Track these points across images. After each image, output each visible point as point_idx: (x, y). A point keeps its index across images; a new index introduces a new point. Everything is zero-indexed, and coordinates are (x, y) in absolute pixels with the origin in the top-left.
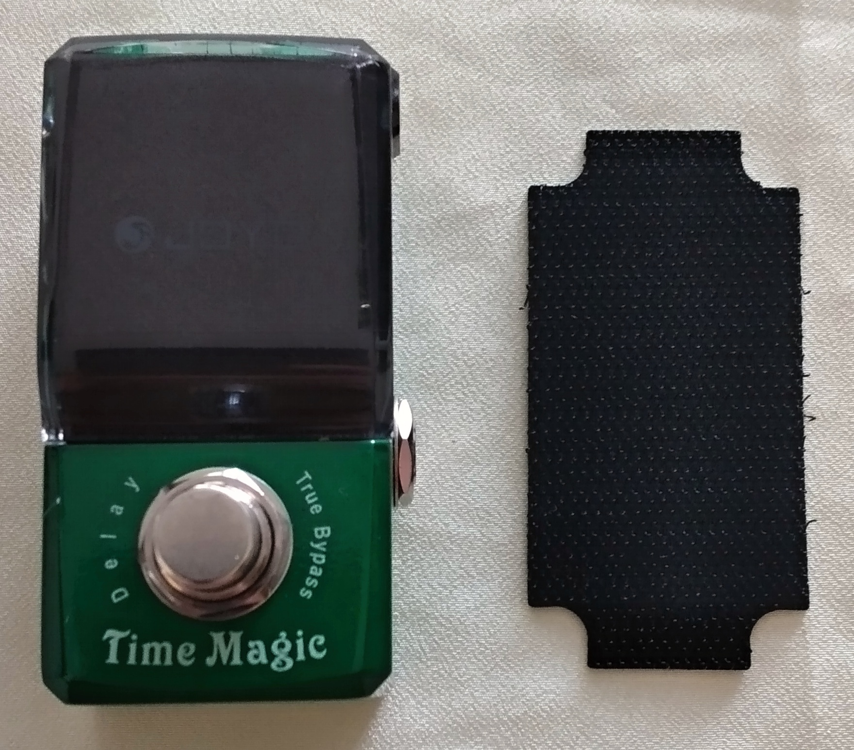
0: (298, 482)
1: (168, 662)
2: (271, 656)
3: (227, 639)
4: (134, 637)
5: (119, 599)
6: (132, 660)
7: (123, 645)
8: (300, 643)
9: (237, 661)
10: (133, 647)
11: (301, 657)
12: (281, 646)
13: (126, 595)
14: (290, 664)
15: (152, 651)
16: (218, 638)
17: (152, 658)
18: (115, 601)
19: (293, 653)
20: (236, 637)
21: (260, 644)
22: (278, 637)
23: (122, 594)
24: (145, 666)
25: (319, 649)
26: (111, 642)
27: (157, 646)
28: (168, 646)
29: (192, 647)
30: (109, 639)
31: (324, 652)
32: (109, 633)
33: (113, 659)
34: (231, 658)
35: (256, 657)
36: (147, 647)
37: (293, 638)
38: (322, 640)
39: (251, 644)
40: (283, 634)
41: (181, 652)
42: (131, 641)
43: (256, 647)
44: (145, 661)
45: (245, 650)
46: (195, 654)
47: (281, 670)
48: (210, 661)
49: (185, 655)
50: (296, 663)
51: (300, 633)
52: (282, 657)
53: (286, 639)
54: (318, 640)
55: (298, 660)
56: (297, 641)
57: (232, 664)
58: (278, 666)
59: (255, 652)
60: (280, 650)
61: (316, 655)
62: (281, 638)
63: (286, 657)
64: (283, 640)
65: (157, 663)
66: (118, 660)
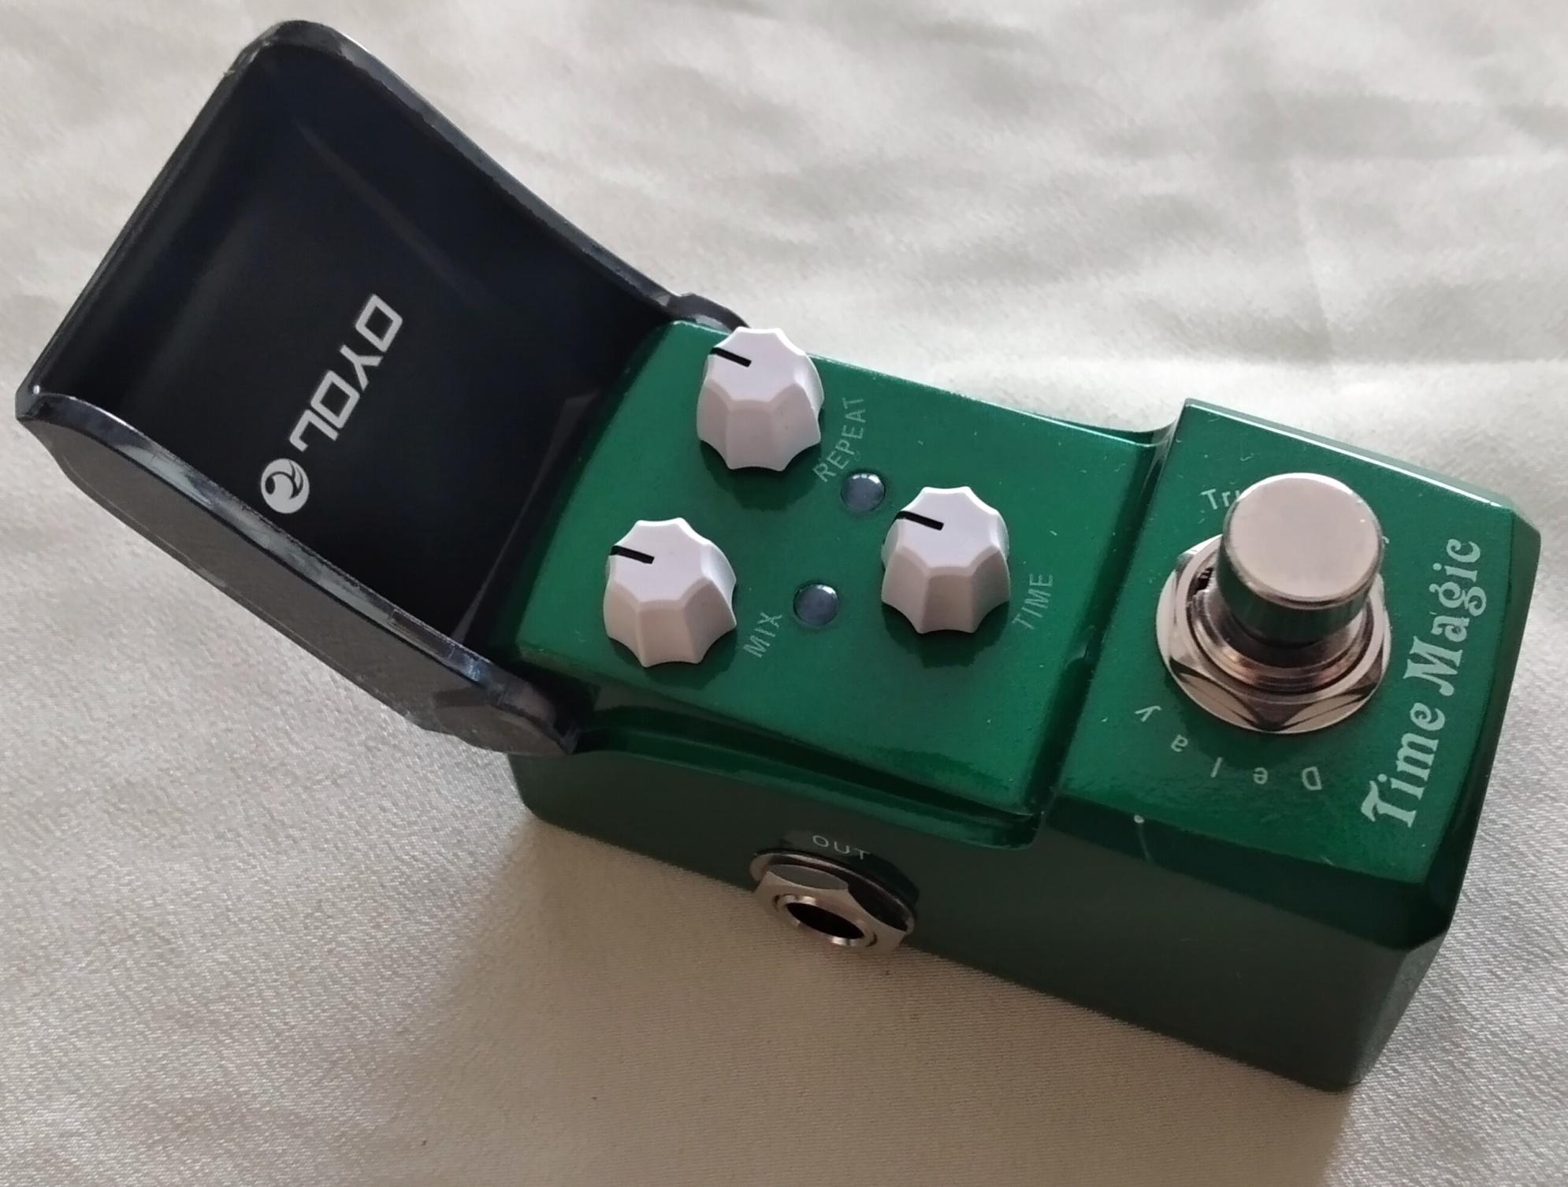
0: (1215, 507)
1: (1433, 744)
2: (1460, 612)
3: (1418, 659)
4: (1382, 778)
5: (1318, 781)
6: (1418, 792)
7: (1387, 794)
8: (1450, 570)
9: (1456, 657)
10: (1396, 784)
11: (1472, 575)
12: (1449, 594)
13: (1314, 769)
14: (1477, 591)
15: (1409, 760)
16: (1413, 670)
17: (1423, 765)
18: (1319, 787)
19: (1465, 584)
20: (1419, 647)
21: (1439, 619)
22: (1436, 594)
23: (1311, 776)
24: (1430, 776)
25: (1466, 550)
26: (1381, 812)
27: (1404, 752)
28: (1408, 738)
29: (1418, 707)
30: (1375, 810)
31: (1473, 544)
32: (1366, 809)
33: (1408, 817)
34: (1450, 663)
35: (1455, 630)
36: (1402, 766)
37: (1442, 578)
38: (1454, 543)
39: (1436, 631)
40: (1433, 587)
41: (1422, 723)
42: (1389, 782)
43: (1443, 626)
44: (1424, 774)
45: (1442, 641)
46: (1432, 709)
47: (1484, 605)
48: (1447, 690)
49: (1428, 719)
50: (1481, 583)
51: (1437, 567)
52: (1466, 598)
53: (1440, 586)
54: (1453, 548)
55: (1474, 579)
56: (1448, 573)
57: (1458, 663)
58: (1478, 607)
59: (1449, 629)
60: (1455, 597)
61: (1474, 556)
62: (1437, 592)
63: (1467, 593)
64: (1441, 590)
65: (1429, 759)
66: (1410, 810)
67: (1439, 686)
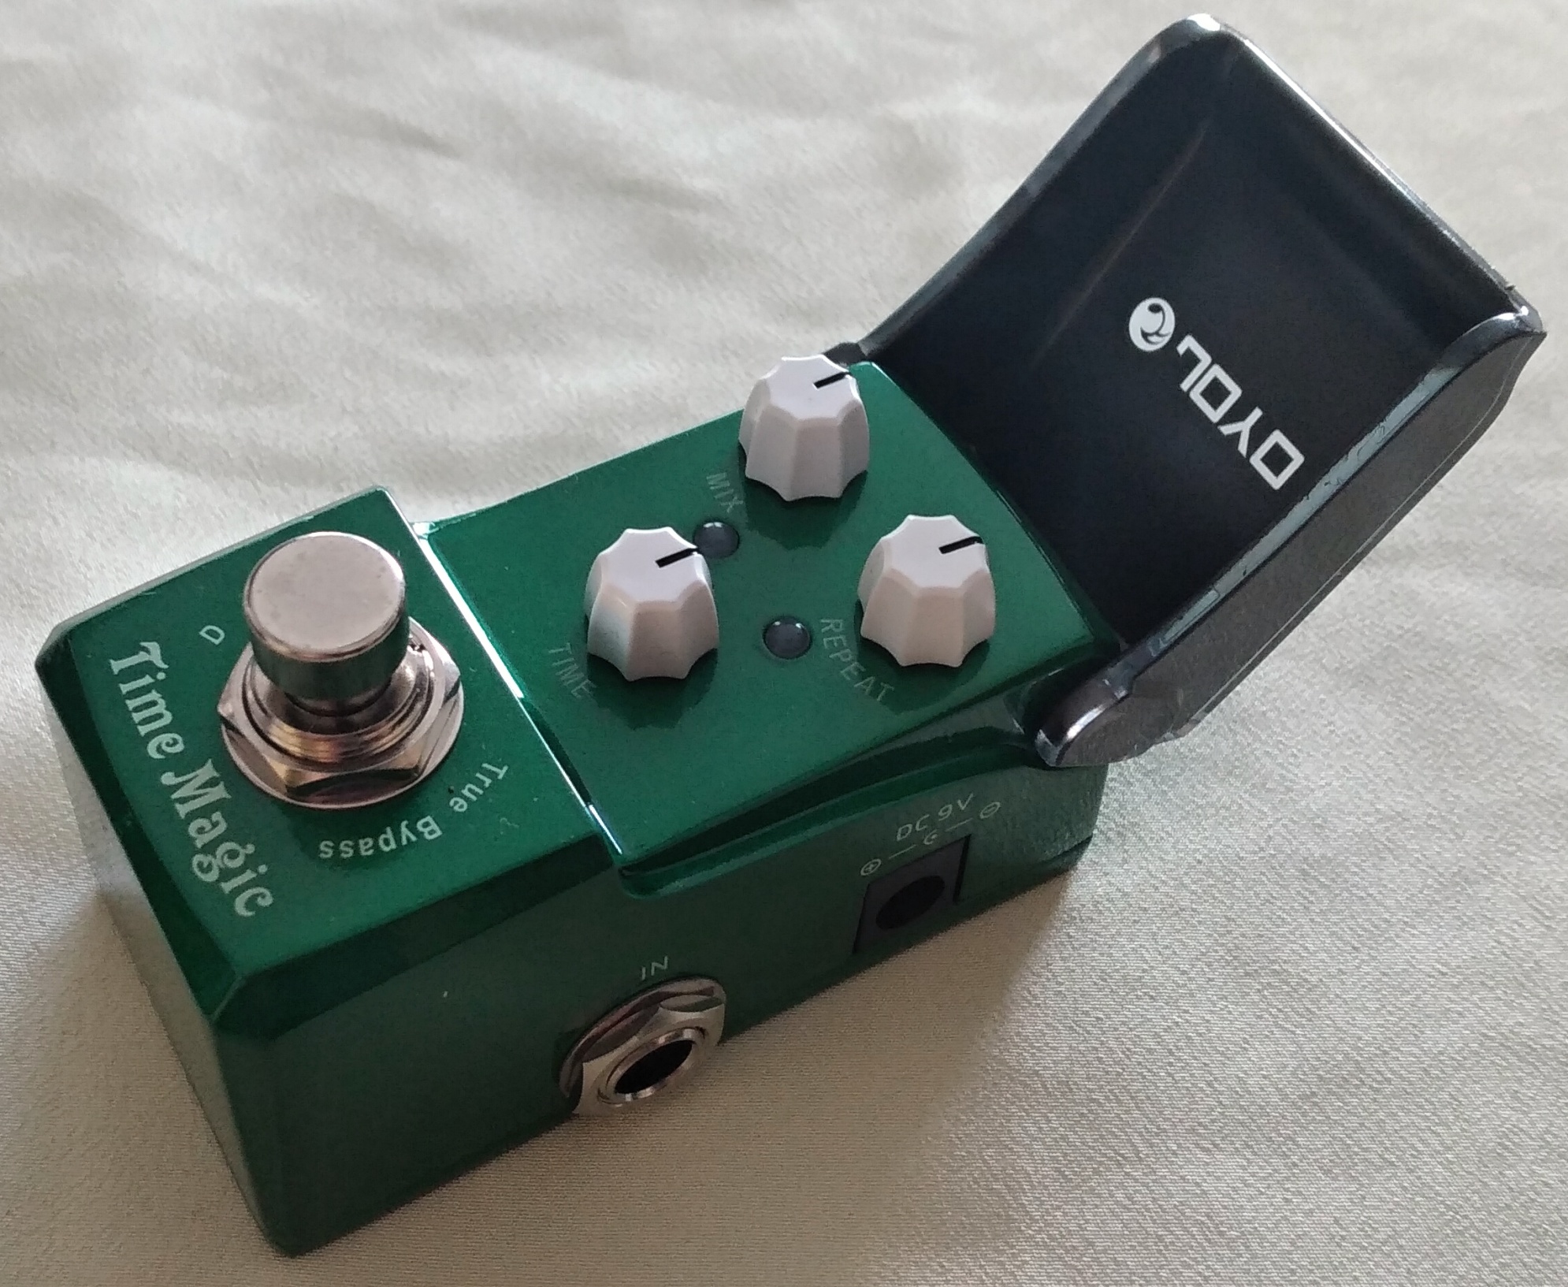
0: (485, 765)
1: (143, 730)
2: (210, 848)
3: (211, 783)
4: (161, 676)
5: (208, 637)
6: (125, 688)
7: (148, 668)
8: (249, 875)
9: (183, 810)
10: (147, 680)
11: (227, 887)
12: (233, 855)
13: (217, 642)
14: (211, 877)
15: (154, 703)
16: (207, 771)
17: (137, 709)
18: (203, 633)
19: (226, 874)
20: (219, 792)
21: (222, 827)
22: (243, 845)
23: (215, 635)
24: (126, 706)
25: (251, 904)
26: (139, 652)
27: (161, 707)
28: (168, 718)
29: (179, 748)
30: (147, 650)
31: (250, 914)
32: (154, 647)
33: (117, 666)
34: (183, 800)
35: (201, 830)
36: (154, 695)
37: (250, 863)
38: (266, 901)
39: (217, 816)
40: (251, 848)
41: (164, 737)
42: (153, 676)
43: (215, 825)
44: (131, 704)
45: (205, 812)
46: (170, 755)
47: (196, 870)
48: (168, 779)
49: (164, 744)
50: (214, 886)
51: (263, 869)
52: (216, 863)
53: (247, 856)
54: (263, 896)
55: (223, 885)
56: (249, 871)
57: (178, 806)
58: (200, 865)
59: (208, 826)
60: (226, 856)
61: (240, 906)
62: (244, 848)
63: (220, 869)
64: (242, 852)
65: (137, 717)
66: (121, 671)
67: (177, 776)
